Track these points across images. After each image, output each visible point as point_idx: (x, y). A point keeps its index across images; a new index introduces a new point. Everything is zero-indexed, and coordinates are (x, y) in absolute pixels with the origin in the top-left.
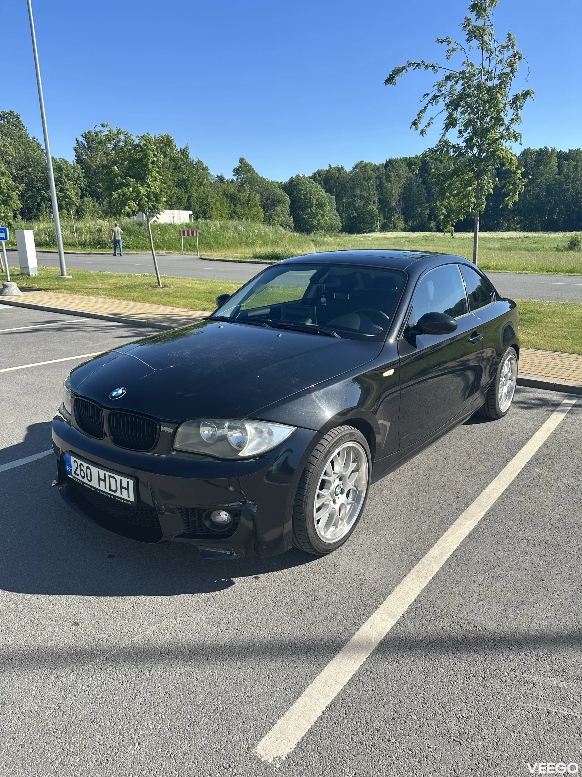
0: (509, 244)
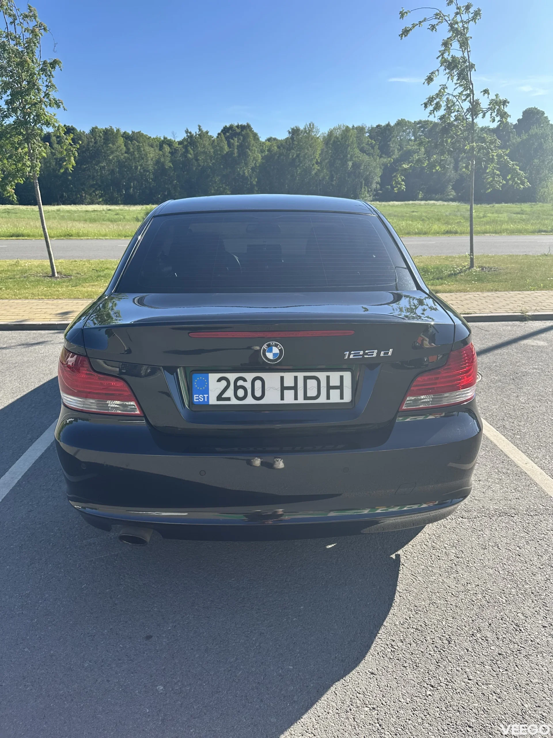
0: (93, 216)
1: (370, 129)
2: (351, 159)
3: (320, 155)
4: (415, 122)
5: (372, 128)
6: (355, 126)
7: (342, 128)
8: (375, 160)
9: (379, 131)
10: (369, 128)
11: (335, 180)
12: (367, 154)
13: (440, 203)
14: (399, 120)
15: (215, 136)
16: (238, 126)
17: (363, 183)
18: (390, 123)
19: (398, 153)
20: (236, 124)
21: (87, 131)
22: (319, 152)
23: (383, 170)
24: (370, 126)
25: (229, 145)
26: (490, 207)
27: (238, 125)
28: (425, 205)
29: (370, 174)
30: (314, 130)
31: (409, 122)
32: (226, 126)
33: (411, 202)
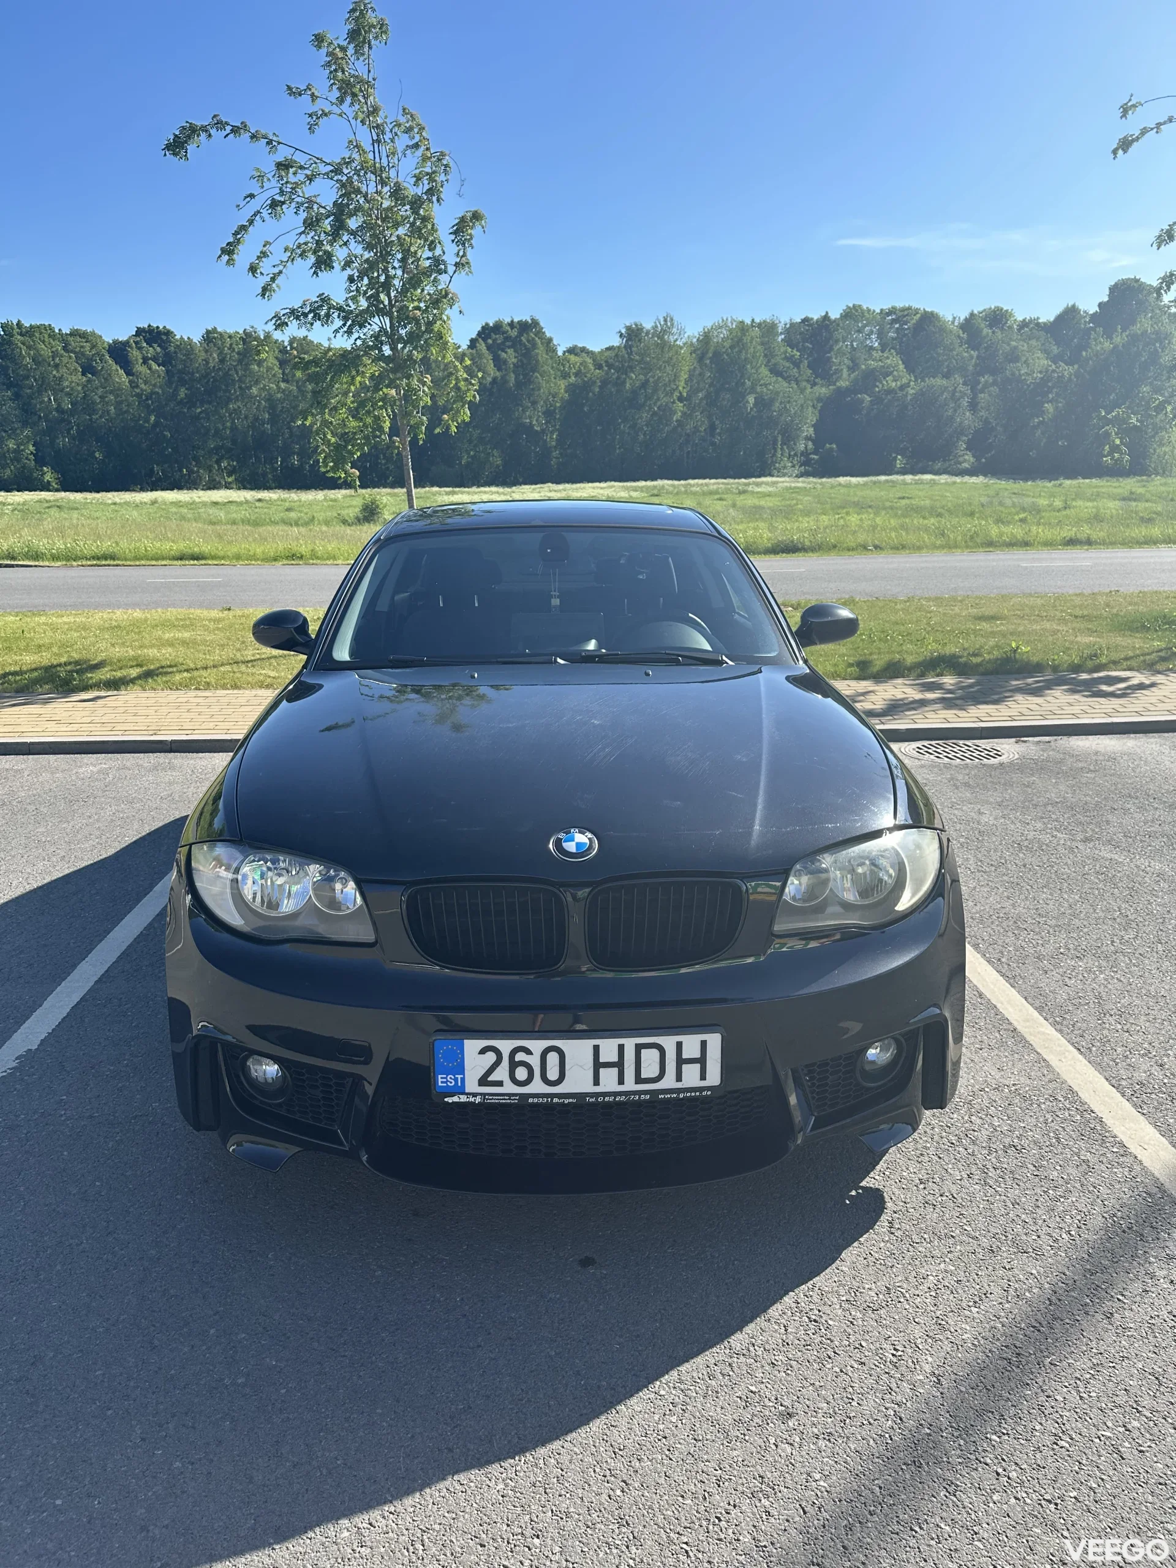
1: (788, 326)
2: (753, 390)
3: (686, 382)
4: (882, 310)
5: (792, 325)
6: (757, 320)
7: (730, 325)
8: (802, 391)
9: (807, 330)
10: (786, 324)
11: (720, 434)
12: (785, 378)
13: (944, 478)
14: (848, 307)
15: (464, 345)
16: (512, 324)
17: (780, 438)
18: (830, 315)
19: (849, 375)
20: (508, 320)
21: (197, 338)
22: (684, 376)
23: (820, 412)
24: (788, 321)
25: (499, 363)
26: (1055, 486)
27: (512, 321)
28: (916, 483)
29: (792, 421)
30: (675, 330)
31: (869, 310)
32: (487, 324)
33: (883, 478)
